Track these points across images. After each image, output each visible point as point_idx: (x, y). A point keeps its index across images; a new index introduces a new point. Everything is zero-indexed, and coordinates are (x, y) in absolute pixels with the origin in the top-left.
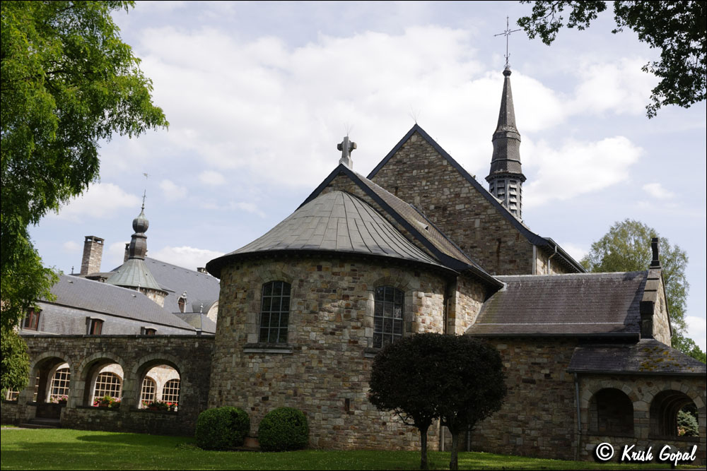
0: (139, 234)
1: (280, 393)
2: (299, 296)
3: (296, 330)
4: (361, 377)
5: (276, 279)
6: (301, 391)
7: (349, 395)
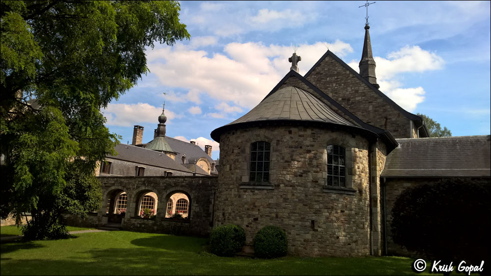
0: (162, 124)
1: (266, 216)
2: (276, 151)
3: (275, 174)
4: (321, 205)
5: (260, 140)
6: (280, 215)
7: (314, 218)
